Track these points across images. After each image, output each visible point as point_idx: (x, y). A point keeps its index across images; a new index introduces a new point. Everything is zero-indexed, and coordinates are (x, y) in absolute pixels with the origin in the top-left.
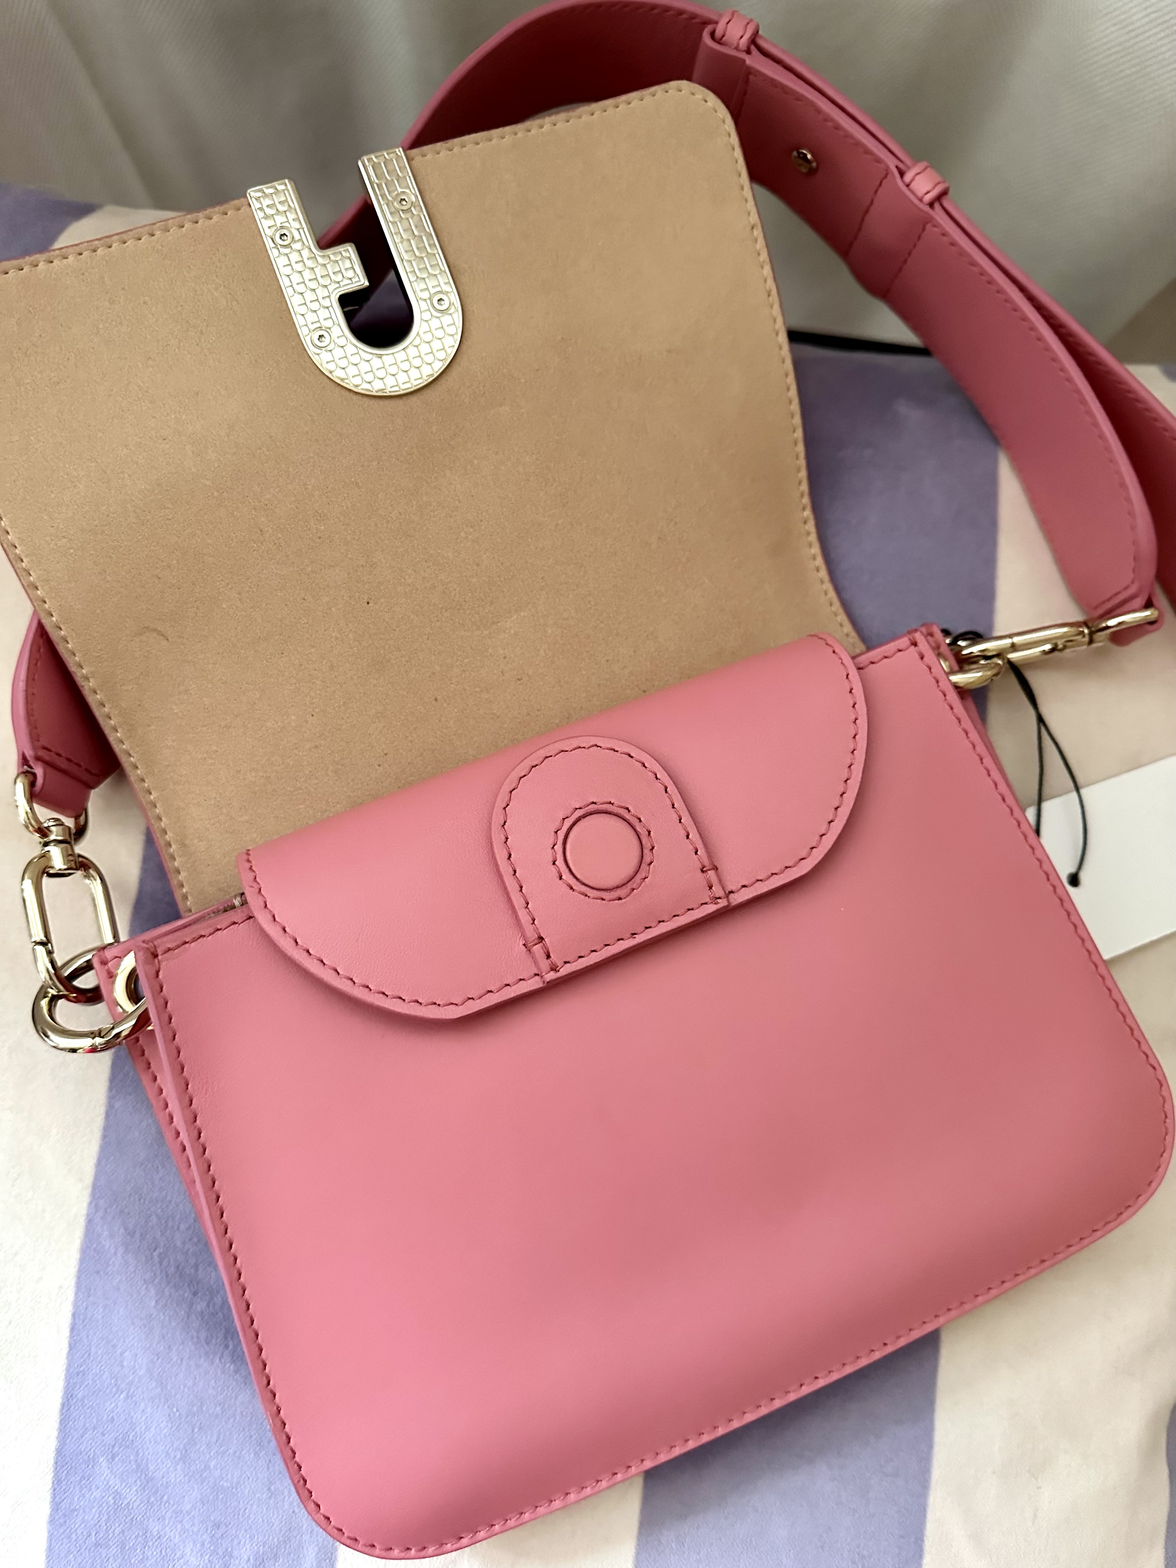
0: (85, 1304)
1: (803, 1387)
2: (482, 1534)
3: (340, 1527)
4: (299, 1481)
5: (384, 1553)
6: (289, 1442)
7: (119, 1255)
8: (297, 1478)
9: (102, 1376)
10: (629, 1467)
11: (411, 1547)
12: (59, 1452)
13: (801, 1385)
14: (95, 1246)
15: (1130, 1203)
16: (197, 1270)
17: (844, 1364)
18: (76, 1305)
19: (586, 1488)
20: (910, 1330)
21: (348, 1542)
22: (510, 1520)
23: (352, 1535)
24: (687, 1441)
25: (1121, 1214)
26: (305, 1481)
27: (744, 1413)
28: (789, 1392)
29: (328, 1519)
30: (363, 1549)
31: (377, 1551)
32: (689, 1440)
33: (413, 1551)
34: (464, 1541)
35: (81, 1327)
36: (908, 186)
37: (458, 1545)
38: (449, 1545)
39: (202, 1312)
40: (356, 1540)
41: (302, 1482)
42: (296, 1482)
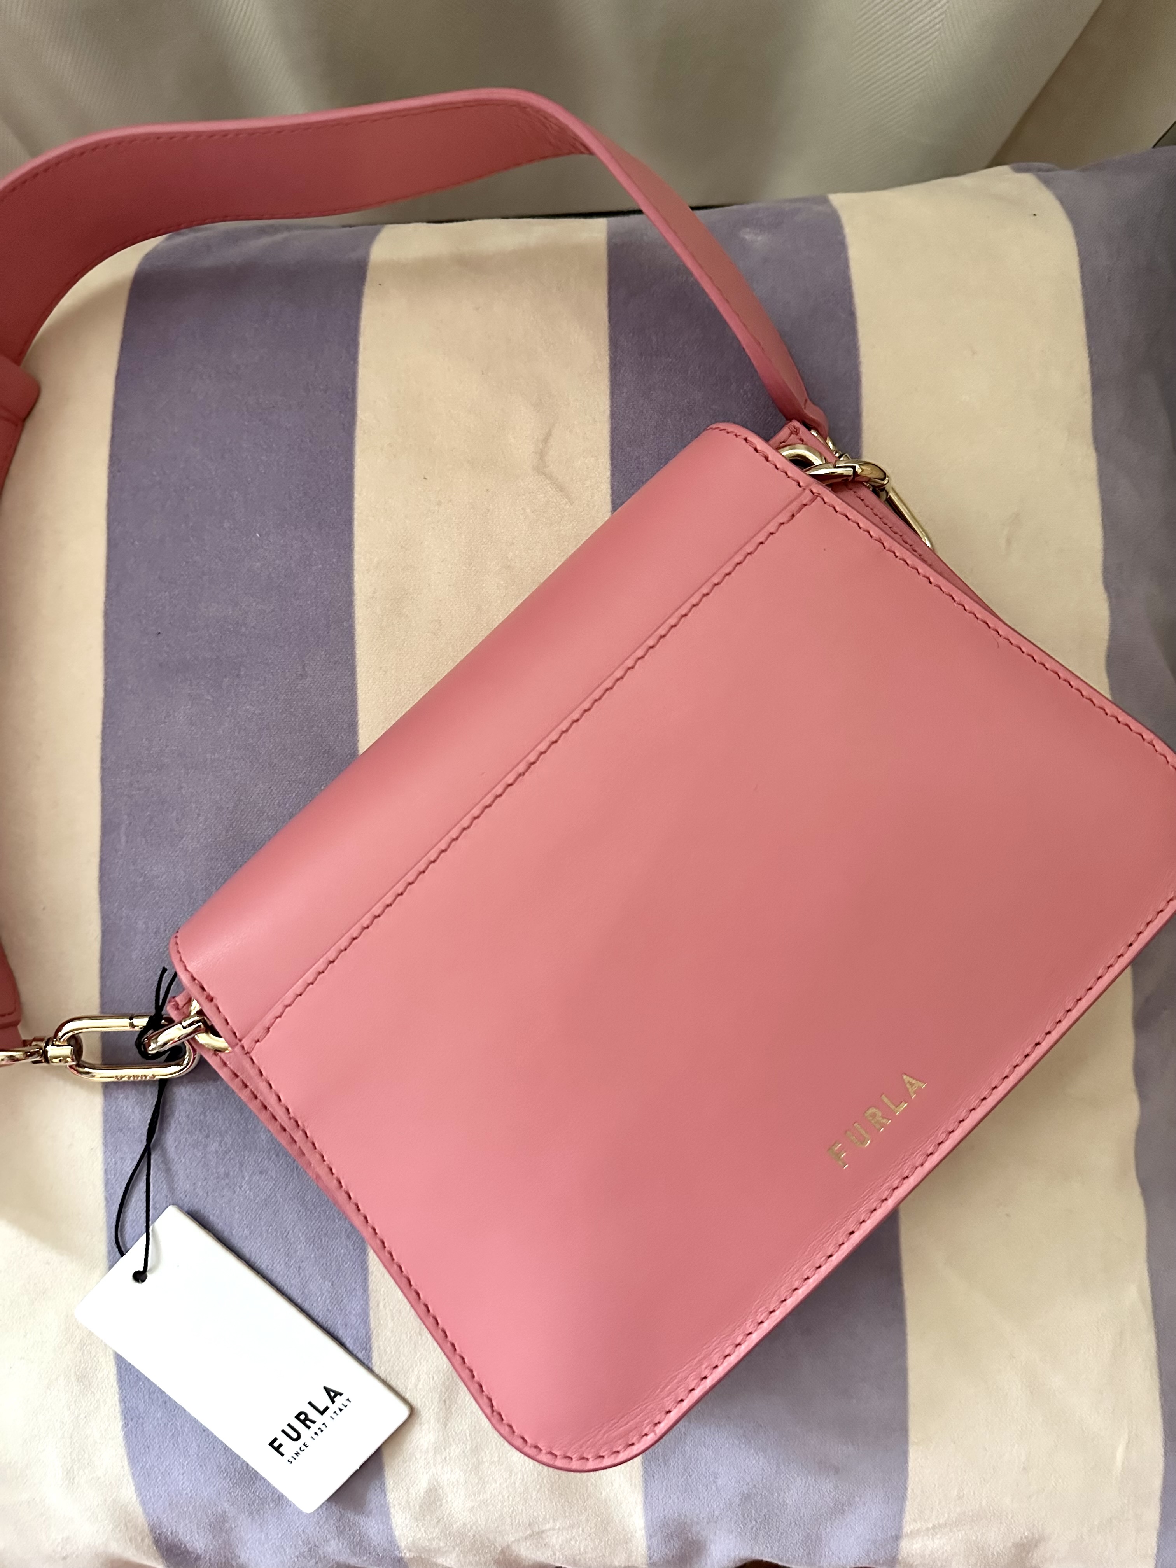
0: (113, 1160)
7: (136, 1112)
9: (139, 1221)
14: (114, 1108)
16: (205, 1116)
18: (106, 1162)
35: (114, 1181)
39: (217, 1152)
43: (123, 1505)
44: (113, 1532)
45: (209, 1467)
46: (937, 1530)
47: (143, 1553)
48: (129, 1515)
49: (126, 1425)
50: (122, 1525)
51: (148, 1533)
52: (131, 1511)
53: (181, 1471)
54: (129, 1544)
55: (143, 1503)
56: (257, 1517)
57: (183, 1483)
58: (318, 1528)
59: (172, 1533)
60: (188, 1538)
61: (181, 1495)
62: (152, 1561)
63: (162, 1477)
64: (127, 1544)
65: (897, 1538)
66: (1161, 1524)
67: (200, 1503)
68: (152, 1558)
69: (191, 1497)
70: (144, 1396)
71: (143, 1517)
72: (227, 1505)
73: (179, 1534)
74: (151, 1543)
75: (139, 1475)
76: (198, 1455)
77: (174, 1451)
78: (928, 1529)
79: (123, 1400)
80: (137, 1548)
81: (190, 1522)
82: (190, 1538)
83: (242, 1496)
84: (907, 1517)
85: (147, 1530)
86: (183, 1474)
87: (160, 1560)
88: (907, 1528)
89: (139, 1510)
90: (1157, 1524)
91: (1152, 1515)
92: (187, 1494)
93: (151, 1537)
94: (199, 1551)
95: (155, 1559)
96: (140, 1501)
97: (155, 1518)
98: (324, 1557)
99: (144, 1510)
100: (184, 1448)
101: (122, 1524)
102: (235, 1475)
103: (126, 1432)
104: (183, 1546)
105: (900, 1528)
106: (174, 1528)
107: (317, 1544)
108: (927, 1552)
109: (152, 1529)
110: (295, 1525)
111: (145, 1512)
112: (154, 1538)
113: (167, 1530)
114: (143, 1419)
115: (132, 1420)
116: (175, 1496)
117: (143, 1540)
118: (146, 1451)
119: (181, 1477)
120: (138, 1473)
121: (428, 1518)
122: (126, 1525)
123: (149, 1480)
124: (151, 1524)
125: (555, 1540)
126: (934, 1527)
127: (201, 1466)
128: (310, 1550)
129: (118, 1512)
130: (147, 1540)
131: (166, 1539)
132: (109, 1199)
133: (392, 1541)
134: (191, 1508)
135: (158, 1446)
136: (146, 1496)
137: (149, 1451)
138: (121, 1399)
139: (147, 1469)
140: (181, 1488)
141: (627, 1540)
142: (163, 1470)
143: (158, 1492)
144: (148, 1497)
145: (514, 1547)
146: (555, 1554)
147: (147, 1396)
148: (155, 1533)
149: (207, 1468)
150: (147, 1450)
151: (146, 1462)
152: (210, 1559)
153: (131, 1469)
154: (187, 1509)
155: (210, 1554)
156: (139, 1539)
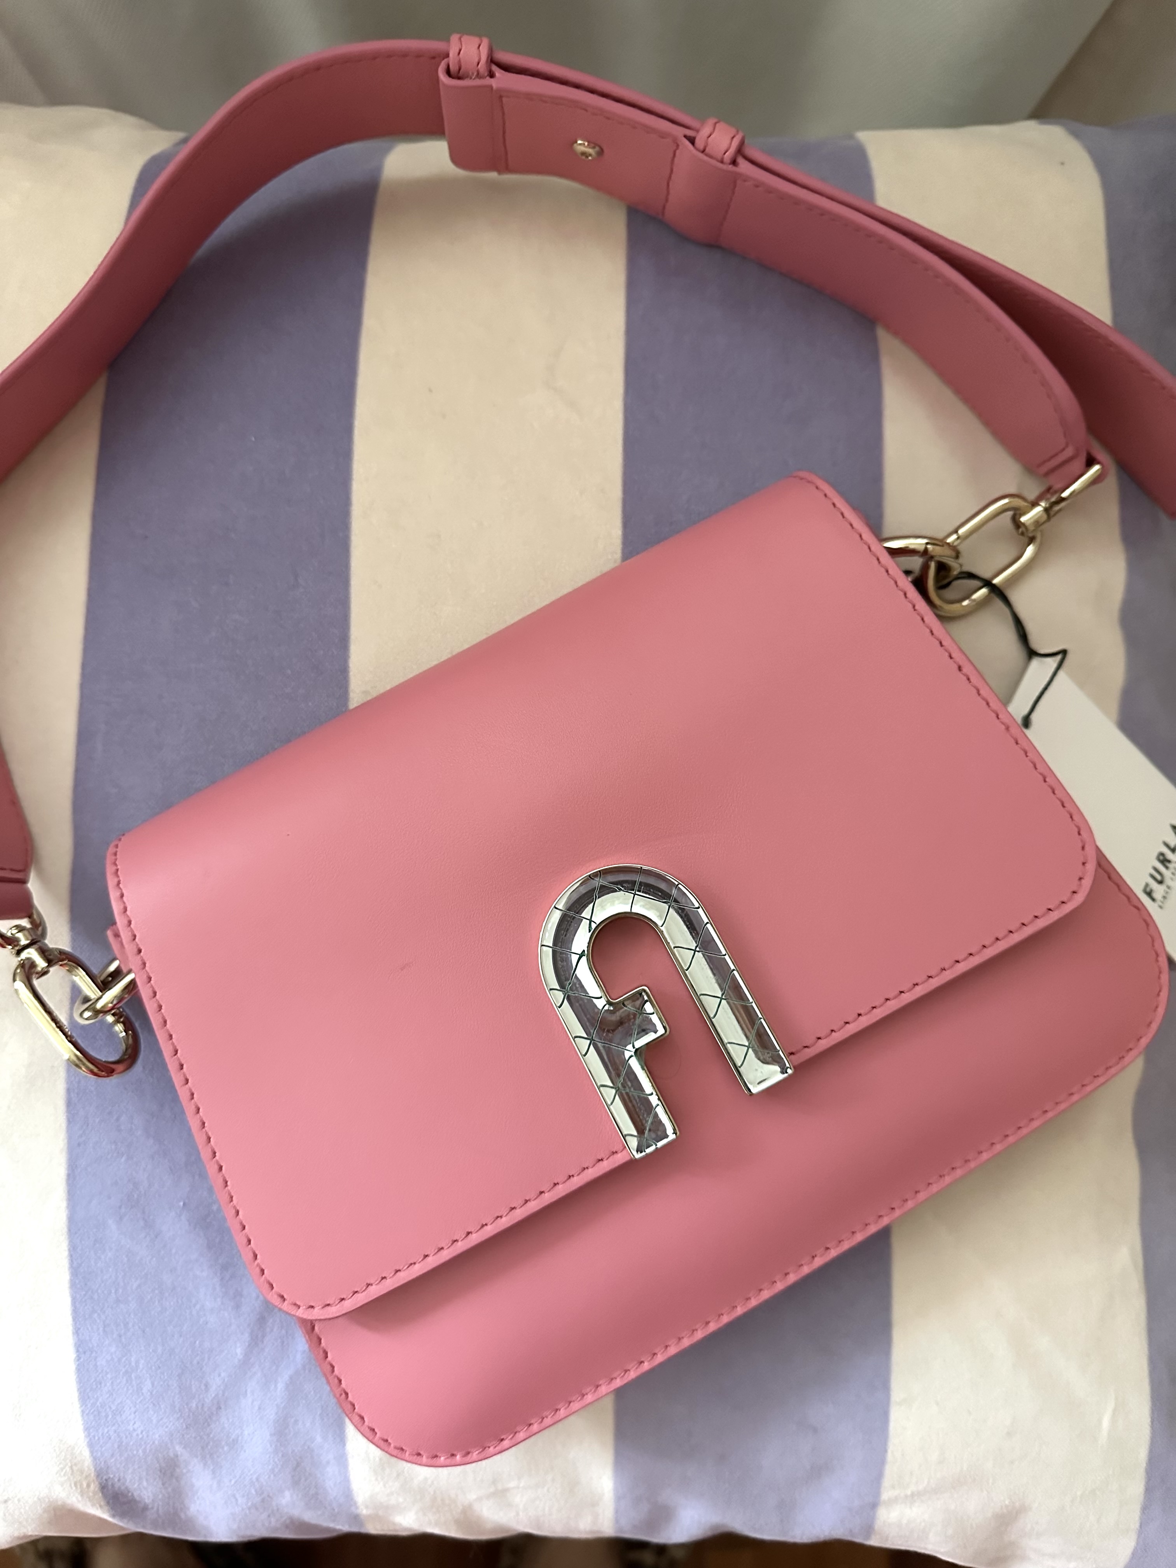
1: (816, 1259)
2: (521, 1435)
3: (386, 1438)
4: (341, 1395)
5: (431, 1462)
6: (327, 1357)
8: (338, 1391)
10: (655, 1354)
11: (455, 1453)
12: (71, 1220)
13: (813, 1257)
15: (1131, 1046)
17: (853, 1233)
19: (616, 1378)
20: (916, 1192)
21: (395, 1452)
22: (547, 1417)
23: (398, 1445)
24: (707, 1323)
25: (1123, 1057)
26: (347, 1394)
27: (760, 1290)
28: (802, 1265)
29: (374, 1430)
30: (411, 1458)
31: (424, 1459)
32: (709, 1322)
33: (458, 1457)
34: (506, 1443)
36: (703, 151)
37: (498, 1448)
38: (492, 1448)
40: (402, 1449)
41: (344, 1395)
42: (338, 1395)
43: (70, 1446)
44: (58, 1475)
45: (162, 1406)
46: (916, 1498)
47: (88, 1499)
48: (76, 1457)
49: (78, 1358)
50: (68, 1469)
51: (95, 1478)
52: (77, 1453)
53: (133, 1409)
54: (74, 1488)
55: (91, 1445)
56: (209, 1462)
57: (135, 1423)
58: (272, 1476)
59: (119, 1480)
60: (136, 1486)
61: (131, 1436)
62: (97, 1509)
63: (112, 1416)
64: (72, 1488)
65: (874, 1506)
66: (1145, 1498)
67: (151, 1446)
68: (98, 1505)
69: (142, 1439)
70: (98, 1329)
71: (90, 1461)
72: (179, 1449)
73: (126, 1480)
74: (97, 1489)
75: (89, 1412)
76: (151, 1393)
77: (128, 1388)
78: (906, 1496)
79: (77, 1332)
80: (82, 1494)
81: (139, 1467)
82: (139, 1485)
83: (195, 1438)
84: (886, 1482)
85: (93, 1475)
86: (135, 1413)
87: (106, 1508)
88: (885, 1495)
89: (86, 1453)
90: (1142, 1498)
91: (1136, 1488)
92: (137, 1435)
93: (97, 1483)
94: (147, 1501)
95: (101, 1506)
96: (88, 1442)
97: (103, 1463)
98: (278, 1510)
99: (92, 1452)
100: (137, 1385)
101: (67, 1467)
102: (189, 1415)
103: (78, 1365)
104: (130, 1494)
105: (877, 1493)
106: (122, 1475)
107: (271, 1495)
108: (904, 1521)
109: (99, 1475)
110: (249, 1472)
111: (92, 1455)
112: (100, 1484)
113: (114, 1476)
114: (96, 1353)
115: (85, 1353)
116: (124, 1437)
117: (88, 1486)
118: (97, 1387)
119: (133, 1415)
120: (88, 1411)
121: (388, 1471)
122: (71, 1467)
123: (99, 1419)
124: (98, 1469)
125: (519, 1499)
126: (913, 1495)
127: (154, 1405)
128: (263, 1501)
129: (63, 1454)
130: (92, 1486)
131: (113, 1485)
132: (71, 1120)
133: (348, 1495)
134: (140, 1451)
135: (110, 1382)
136: (94, 1437)
137: (101, 1387)
138: (75, 1331)
139: (98, 1406)
140: (131, 1429)
141: (594, 1504)
142: (114, 1408)
143: (108, 1432)
144: (97, 1438)
145: (477, 1507)
146: (518, 1514)
147: (101, 1329)
148: (102, 1478)
149: (160, 1407)
150: (99, 1386)
151: (97, 1399)
152: (158, 1510)
153: (81, 1406)
154: (137, 1453)
155: (158, 1505)
156: (85, 1485)
